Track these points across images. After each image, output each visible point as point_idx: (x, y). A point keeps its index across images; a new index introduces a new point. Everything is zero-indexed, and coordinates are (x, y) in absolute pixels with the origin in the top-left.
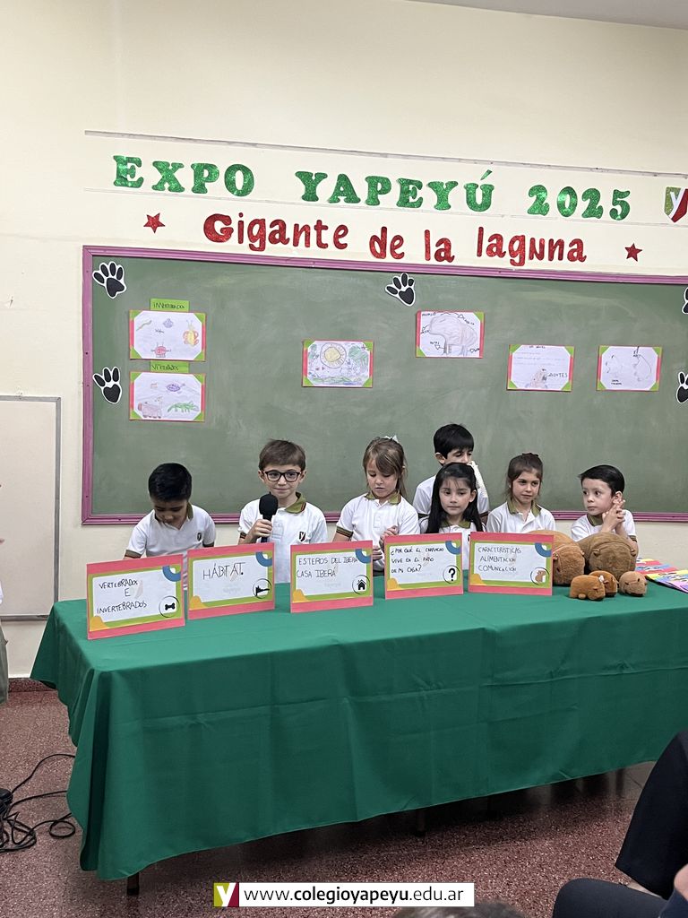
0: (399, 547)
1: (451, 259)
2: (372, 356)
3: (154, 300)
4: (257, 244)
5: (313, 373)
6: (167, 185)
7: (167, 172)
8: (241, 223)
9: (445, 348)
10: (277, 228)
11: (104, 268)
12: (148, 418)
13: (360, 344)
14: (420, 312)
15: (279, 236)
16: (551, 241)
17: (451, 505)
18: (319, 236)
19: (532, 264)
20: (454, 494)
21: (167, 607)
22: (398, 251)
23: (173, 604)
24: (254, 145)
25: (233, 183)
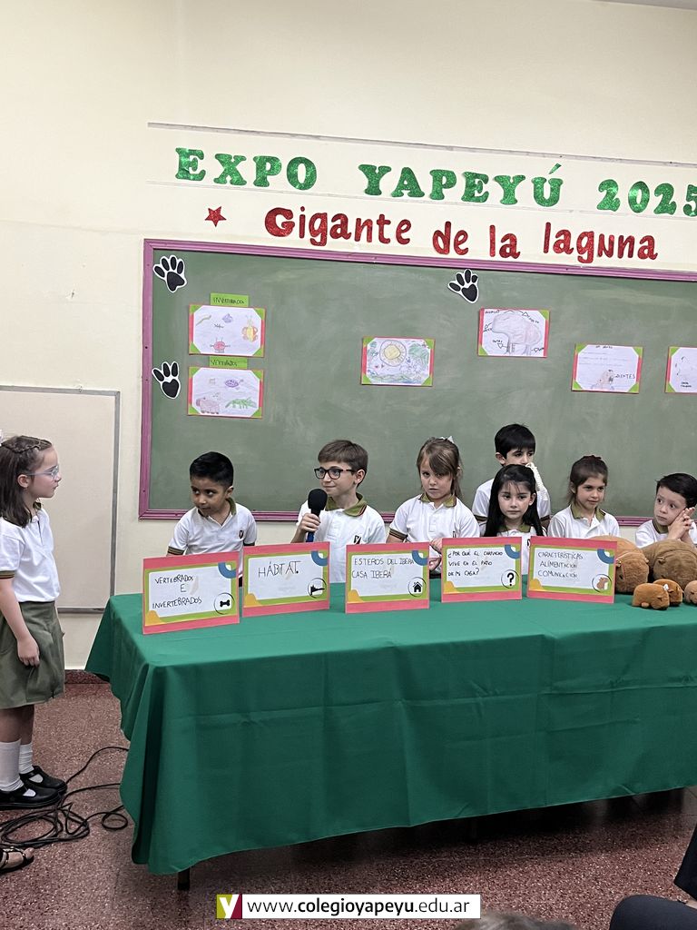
0: (456, 550)
1: (516, 255)
2: (433, 353)
3: (213, 295)
4: (318, 239)
5: (372, 370)
6: (229, 178)
7: (229, 164)
8: (302, 217)
9: (508, 347)
10: (338, 222)
11: (164, 262)
12: (206, 414)
13: (421, 342)
14: (483, 310)
15: (341, 231)
16: (621, 238)
17: (511, 509)
18: (381, 230)
19: (601, 262)
20: (514, 498)
21: (222, 604)
22: (462, 247)
23: (228, 601)
24: (317, 137)
25: (296, 176)
